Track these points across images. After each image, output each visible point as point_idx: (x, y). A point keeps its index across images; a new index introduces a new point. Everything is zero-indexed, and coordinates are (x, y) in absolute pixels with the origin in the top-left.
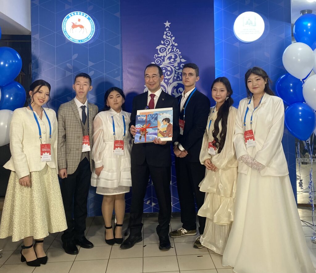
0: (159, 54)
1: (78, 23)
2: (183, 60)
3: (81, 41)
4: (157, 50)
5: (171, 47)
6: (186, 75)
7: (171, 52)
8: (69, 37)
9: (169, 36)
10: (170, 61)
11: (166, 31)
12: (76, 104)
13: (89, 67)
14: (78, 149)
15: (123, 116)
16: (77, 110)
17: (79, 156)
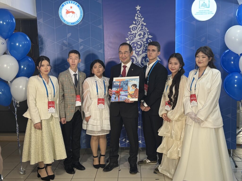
0: (132, 32)
1: (71, 10)
2: (150, 37)
3: (73, 24)
4: (130, 28)
5: (141, 26)
6: (150, 51)
7: (141, 30)
8: (65, 21)
9: (139, 17)
10: (140, 37)
11: (137, 13)
12: (70, 73)
13: (79, 42)
14: (73, 105)
15: (104, 81)
16: (71, 77)
17: (73, 109)
